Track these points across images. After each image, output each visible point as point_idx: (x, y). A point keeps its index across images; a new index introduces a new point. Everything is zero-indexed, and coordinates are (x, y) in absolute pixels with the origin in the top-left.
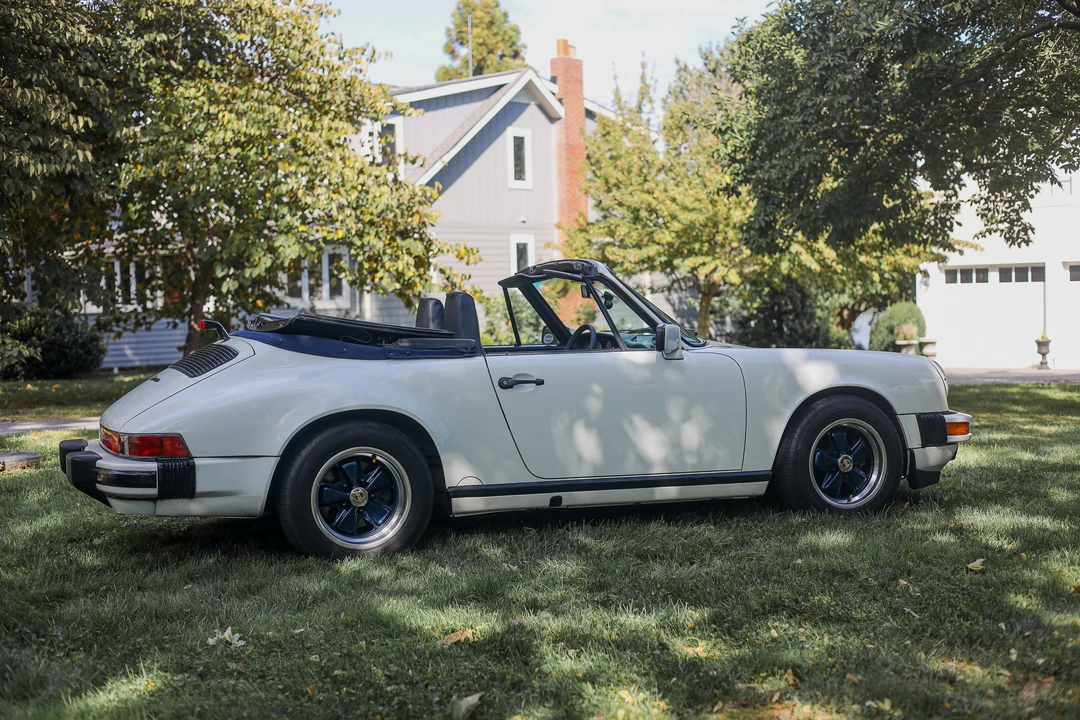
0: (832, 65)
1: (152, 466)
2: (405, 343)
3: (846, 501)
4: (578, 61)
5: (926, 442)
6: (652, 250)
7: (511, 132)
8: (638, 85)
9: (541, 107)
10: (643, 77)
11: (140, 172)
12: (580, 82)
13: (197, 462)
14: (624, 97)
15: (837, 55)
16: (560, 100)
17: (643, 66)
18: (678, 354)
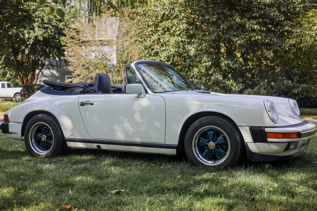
3: (213, 162)
5: (255, 140)
13: (9, 123)
18: (142, 95)
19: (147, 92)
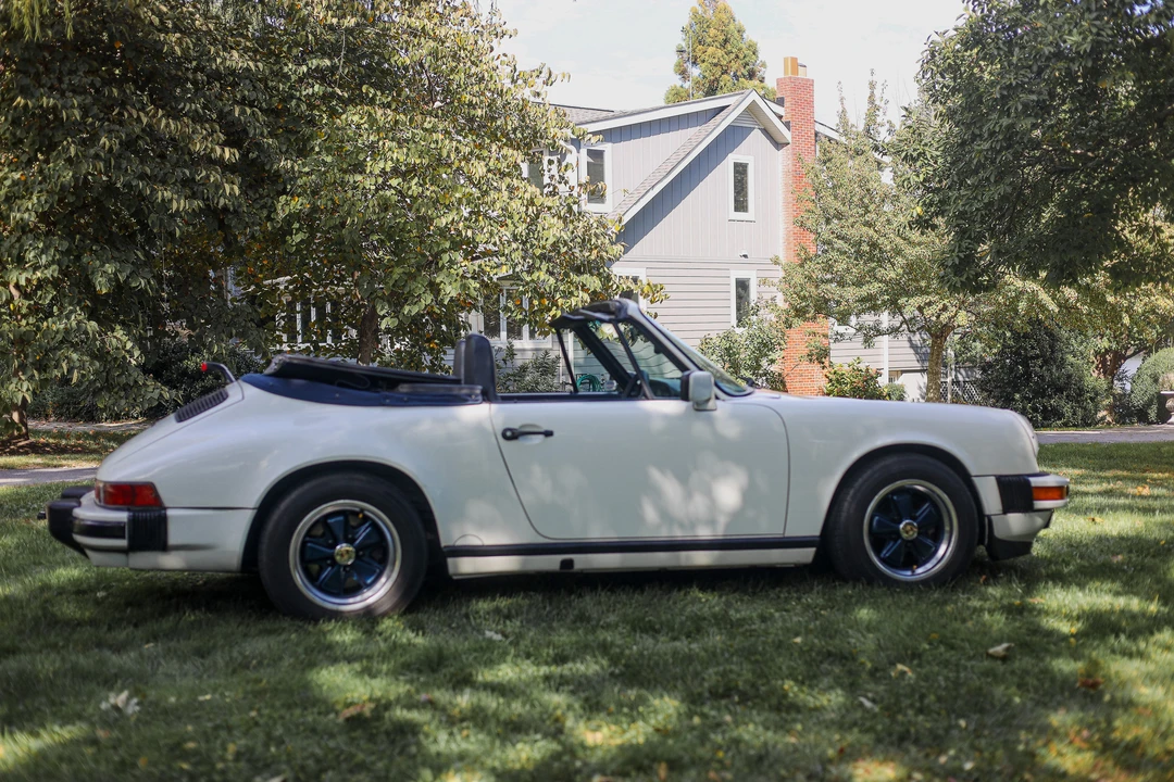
0: (1014, 83)
1: (122, 516)
2: (404, 388)
3: (909, 573)
4: (808, 80)
5: (1008, 508)
6: (874, 288)
7: (733, 157)
8: (865, 107)
9: (766, 132)
10: (871, 100)
11: (298, 204)
12: (810, 103)
13: (170, 513)
14: (852, 120)
15: (1022, 72)
16: (787, 125)
17: (872, 85)
18: (711, 404)
19: (717, 398)
